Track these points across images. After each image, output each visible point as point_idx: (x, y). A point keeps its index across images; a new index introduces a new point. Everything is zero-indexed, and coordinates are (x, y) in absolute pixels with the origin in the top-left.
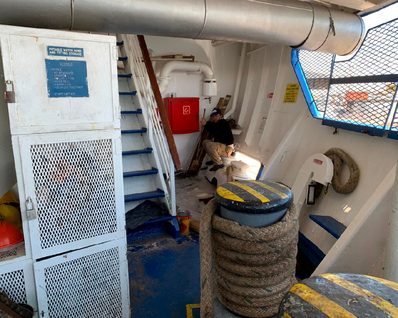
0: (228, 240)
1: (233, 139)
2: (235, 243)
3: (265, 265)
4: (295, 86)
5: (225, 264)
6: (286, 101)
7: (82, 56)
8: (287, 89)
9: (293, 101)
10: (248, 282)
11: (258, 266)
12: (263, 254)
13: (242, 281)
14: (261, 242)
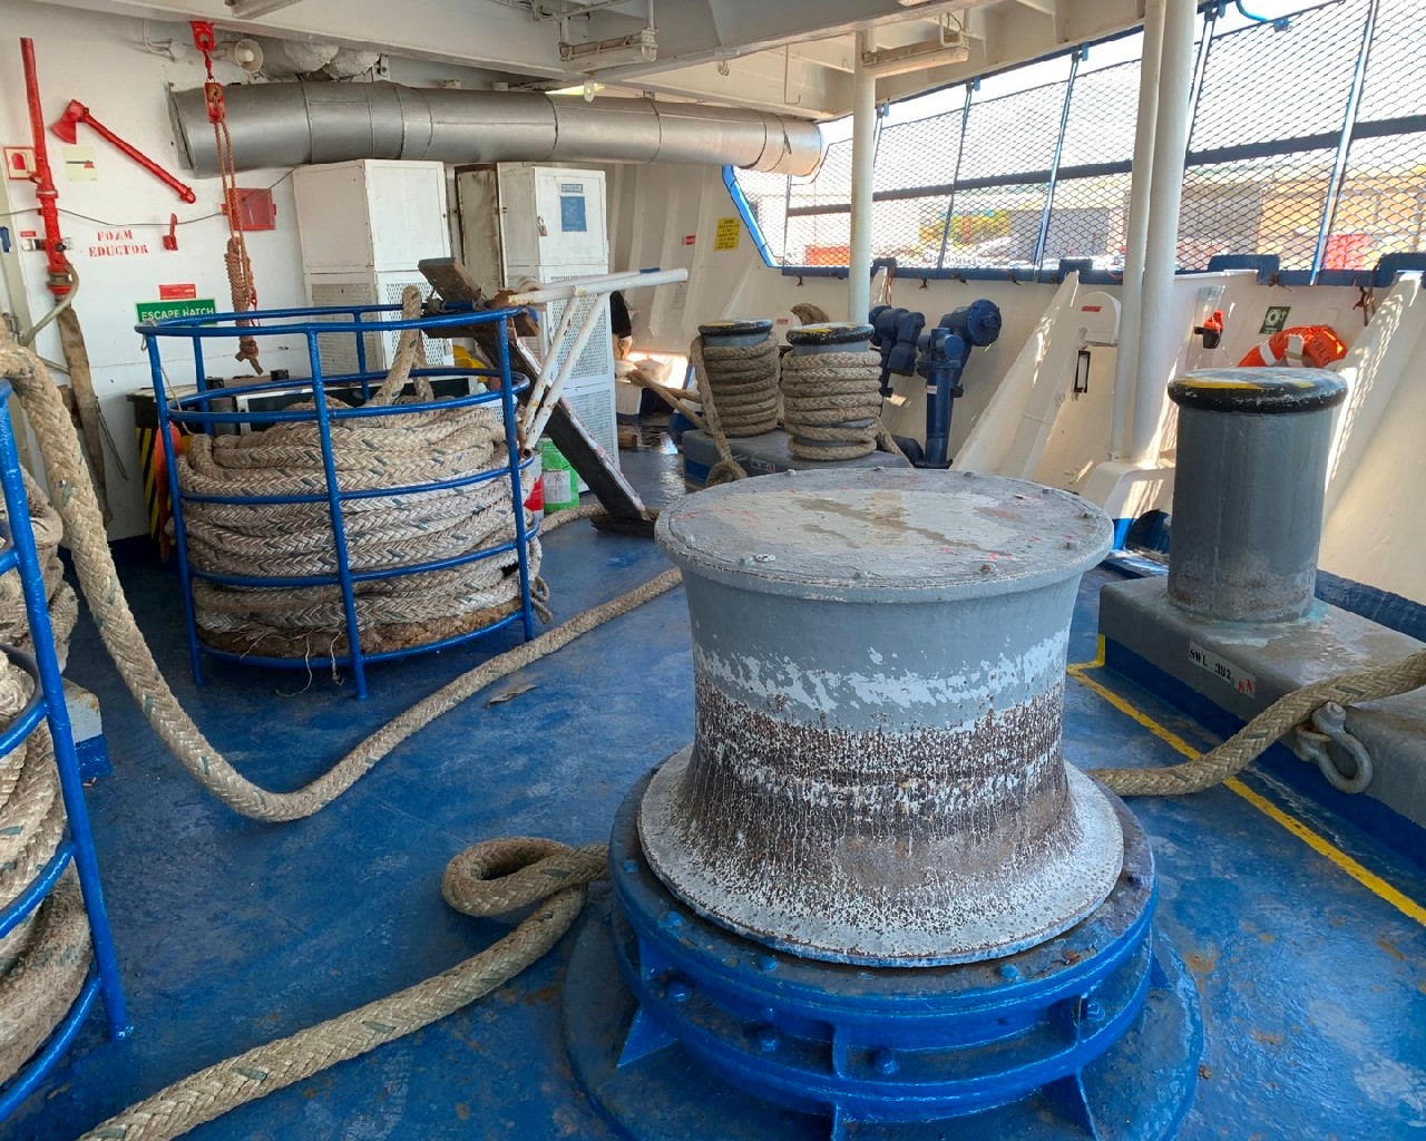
0: (723, 363)
1: (630, 328)
2: (730, 364)
3: (756, 380)
4: (732, 222)
5: (722, 388)
6: (719, 248)
7: (582, 192)
8: (720, 227)
9: (731, 247)
10: (743, 398)
11: (750, 381)
12: (754, 369)
13: (738, 398)
14: (753, 357)
